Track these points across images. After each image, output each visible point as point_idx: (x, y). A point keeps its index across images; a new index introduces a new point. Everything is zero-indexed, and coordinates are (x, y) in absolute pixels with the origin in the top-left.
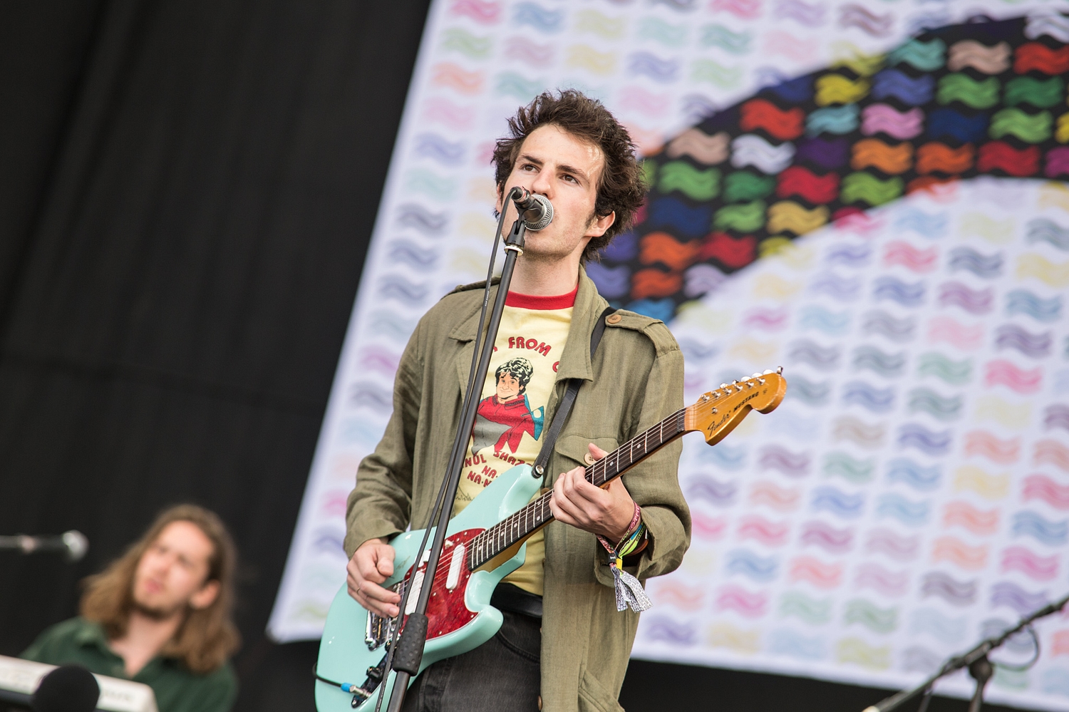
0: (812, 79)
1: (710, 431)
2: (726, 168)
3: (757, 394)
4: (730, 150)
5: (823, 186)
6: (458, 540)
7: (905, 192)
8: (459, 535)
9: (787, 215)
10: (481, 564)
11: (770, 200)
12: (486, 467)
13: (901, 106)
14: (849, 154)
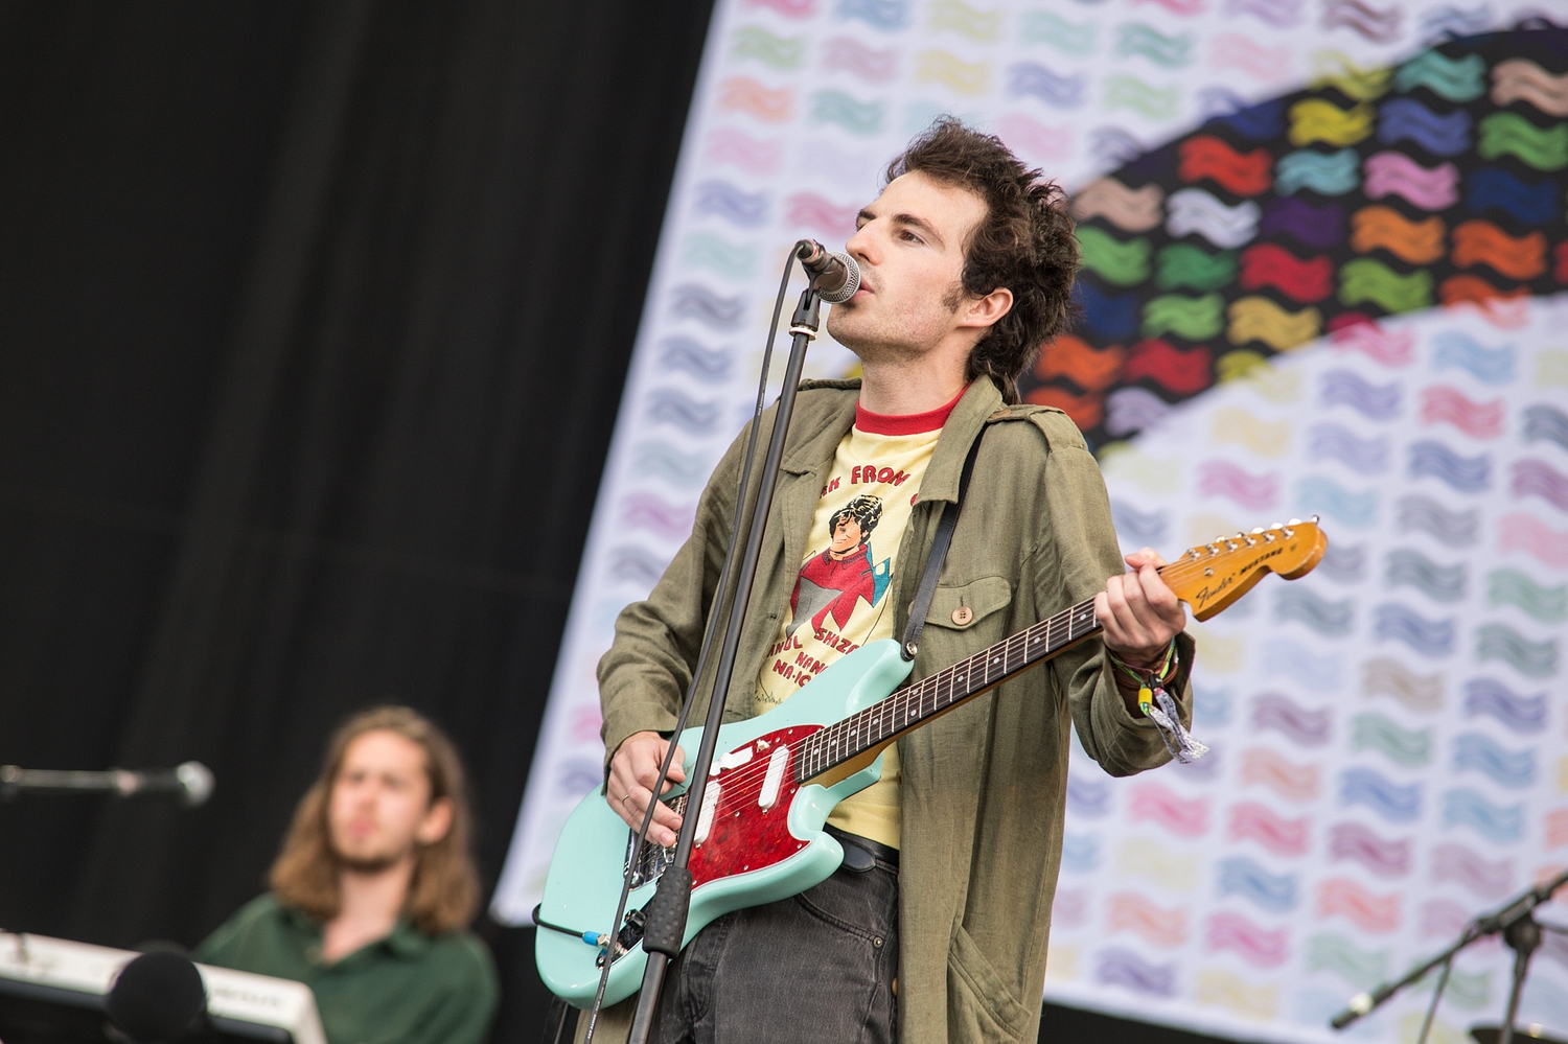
0: (1283, 106)
1: (1200, 601)
2: (1159, 238)
3: (1280, 551)
4: (1165, 211)
5: (1310, 277)
6: (778, 740)
7: (1437, 299)
8: (781, 733)
9: (1256, 317)
10: (816, 774)
11: (1231, 293)
12: (802, 653)
13: (1426, 159)
14: (1349, 230)
